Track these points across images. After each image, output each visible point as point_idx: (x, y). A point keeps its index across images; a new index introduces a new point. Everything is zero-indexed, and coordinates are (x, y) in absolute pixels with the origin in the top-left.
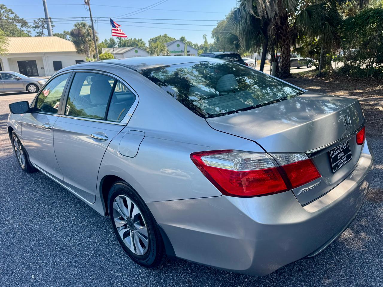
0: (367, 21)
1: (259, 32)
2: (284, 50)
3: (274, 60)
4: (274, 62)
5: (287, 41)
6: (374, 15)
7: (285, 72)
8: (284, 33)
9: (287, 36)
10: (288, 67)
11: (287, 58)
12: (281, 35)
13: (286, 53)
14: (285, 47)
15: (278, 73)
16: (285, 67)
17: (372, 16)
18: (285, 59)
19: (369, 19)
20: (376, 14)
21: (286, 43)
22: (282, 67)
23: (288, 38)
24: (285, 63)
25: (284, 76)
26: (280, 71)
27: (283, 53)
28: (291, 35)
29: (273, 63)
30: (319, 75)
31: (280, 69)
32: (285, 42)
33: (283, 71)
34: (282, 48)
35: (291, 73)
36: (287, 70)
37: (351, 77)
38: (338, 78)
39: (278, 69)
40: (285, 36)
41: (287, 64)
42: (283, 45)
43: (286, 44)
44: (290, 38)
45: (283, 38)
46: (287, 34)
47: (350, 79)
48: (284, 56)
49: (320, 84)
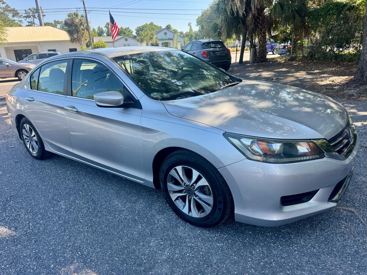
0: (329, 13)
1: (239, 22)
2: (261, 38)
3: (253, 46)
4: (253, 48)
5: (264, 30)
6: (333, 7)
7: (262, 57)
8: (261, 22)
9: (263, 25)
10: (264, 52)
11: (263, 45)
12: (258, 25)
13: (262, 40)
14: (261, 35)
15: (256, 58)
16: (262, 53)
17: (333, 8)
18: (262, 45)
19: (330, 11)
20: (336, 7)
21: (263, 31)
22: (259, 53)
23: (264, 27)
24: (262, 49)
25: (261, 60)
26: (258, 56)
27: (260, 40)
28: (267, 25)
29: (251, 49)
30: (291, 59)
31: (258, 54)
32: (261, 30)
33: (260, 56)
34: (260, 36)
35: (267, 57)
36: (263, 55)
37: (317, 60)
38: (307, 61)
39: (256, 54)
40: (261, 25)
41: (264, 50)
42: (260, 34)
43: (263, 33)
44: (266, 26)
45: (260, 27)
46: (263, 24)
47: (315, 62)
48: (261, 43)
49: (290, 66)
